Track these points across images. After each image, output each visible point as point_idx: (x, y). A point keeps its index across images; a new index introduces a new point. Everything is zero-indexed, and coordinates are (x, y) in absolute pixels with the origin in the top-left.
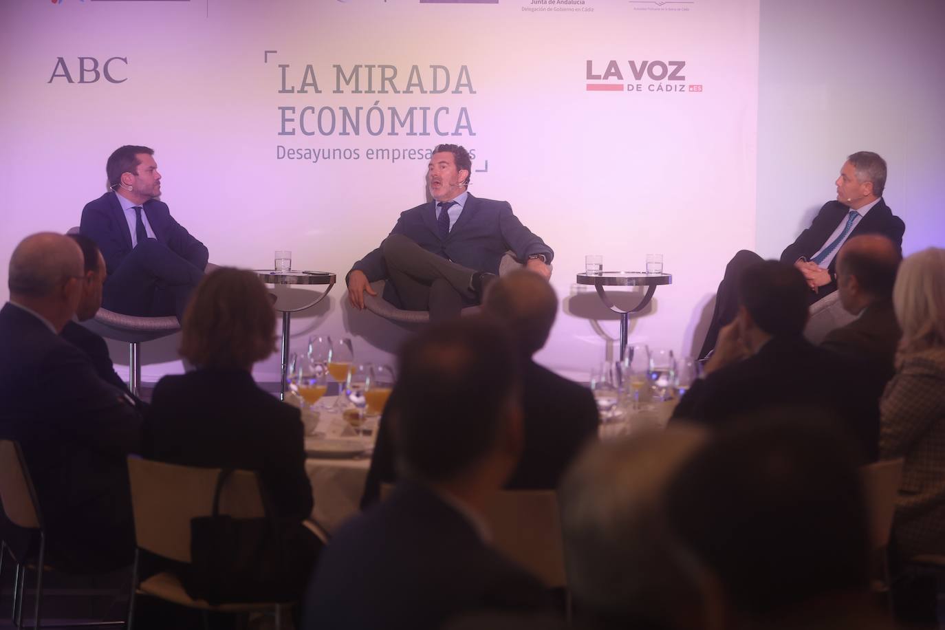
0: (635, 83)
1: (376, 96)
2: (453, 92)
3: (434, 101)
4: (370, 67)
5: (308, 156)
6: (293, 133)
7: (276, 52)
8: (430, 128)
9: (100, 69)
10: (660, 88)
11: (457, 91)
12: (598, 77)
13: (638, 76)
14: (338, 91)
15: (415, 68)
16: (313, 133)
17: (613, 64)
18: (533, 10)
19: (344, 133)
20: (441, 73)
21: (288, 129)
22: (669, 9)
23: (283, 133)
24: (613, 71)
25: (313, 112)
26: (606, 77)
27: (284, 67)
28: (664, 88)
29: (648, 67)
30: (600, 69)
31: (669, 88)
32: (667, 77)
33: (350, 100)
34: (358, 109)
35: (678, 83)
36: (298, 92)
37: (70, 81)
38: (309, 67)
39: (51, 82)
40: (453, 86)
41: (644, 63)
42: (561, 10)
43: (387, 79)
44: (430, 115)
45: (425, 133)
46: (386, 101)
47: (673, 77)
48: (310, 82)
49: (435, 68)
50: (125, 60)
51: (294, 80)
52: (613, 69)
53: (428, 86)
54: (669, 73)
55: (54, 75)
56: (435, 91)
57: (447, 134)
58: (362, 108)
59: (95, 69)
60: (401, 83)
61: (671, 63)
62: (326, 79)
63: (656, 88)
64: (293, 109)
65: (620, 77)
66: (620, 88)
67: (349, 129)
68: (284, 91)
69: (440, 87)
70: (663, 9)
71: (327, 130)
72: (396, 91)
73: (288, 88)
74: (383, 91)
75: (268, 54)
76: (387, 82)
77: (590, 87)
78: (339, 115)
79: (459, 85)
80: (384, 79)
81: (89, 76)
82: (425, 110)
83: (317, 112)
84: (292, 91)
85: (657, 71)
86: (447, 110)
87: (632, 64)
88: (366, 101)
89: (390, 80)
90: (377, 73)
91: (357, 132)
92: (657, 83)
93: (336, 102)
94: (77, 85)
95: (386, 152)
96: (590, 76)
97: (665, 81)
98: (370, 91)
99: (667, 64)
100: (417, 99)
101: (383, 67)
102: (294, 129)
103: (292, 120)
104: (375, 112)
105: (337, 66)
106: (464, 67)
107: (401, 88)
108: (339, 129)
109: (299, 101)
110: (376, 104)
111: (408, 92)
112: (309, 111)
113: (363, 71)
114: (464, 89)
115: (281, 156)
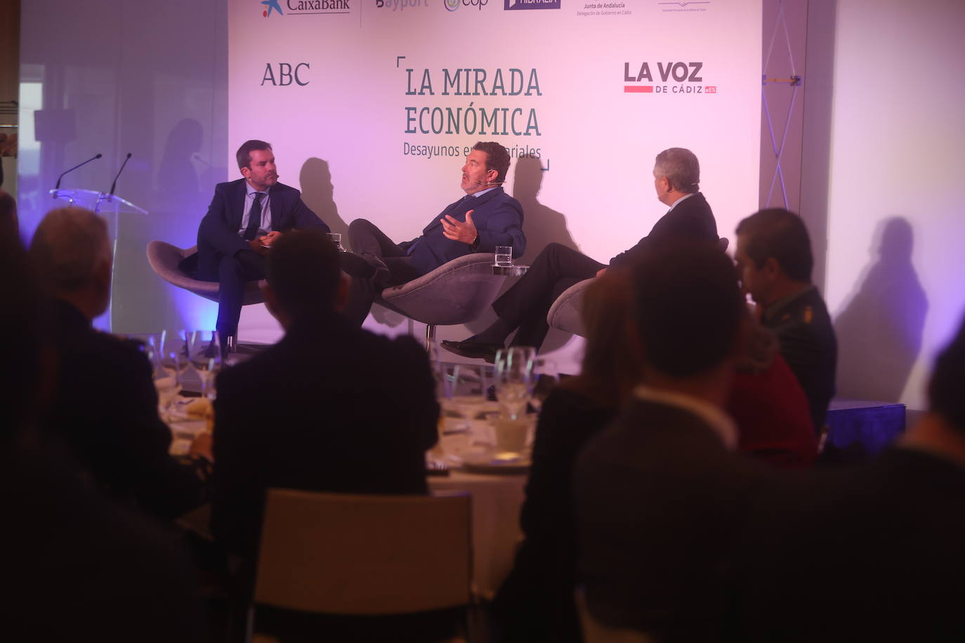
0: (662, 84)
1: (471, 98)
2: (525, 94)
3: (511, 103)
4: (468, 71)
5: (424, 152)
6: (414, 132)
7: (404, 57)
8: (509, 129)
9: (293, 74)
10: (682, 90)
11: (528, 94)
12: (633, 79)
13: (664, 78)
14: (446, 93)
15: (499, 71)
16: (427, 132)
17: (645, 66)
18: (585, 14)
19: (449, 132)
20: (517, 74)
21: (412, 128)
22: (691, 10)
23: (408, 131)
24: (645, 73)
25: (428, 113)
26: (639, 80)
27: (409, 71)
28: (685, 90)
29: (673, 68)
30: (634, 73)
31: (689, 89)
32: (687, 79)
33: (454, 102)
34: (459, 109)
35: (696, 84)
36: (419, 94)
37: (274, 84)
38: (427, 71)
39: (262, 85)
40: (525, 90)
41: (670, 64)
42: (606, 13)
43: (479, 82)
44: (509, 114)
45: (505, 133)
46: (480, 102)
47: (692, 79)
48: (427, 87)
49: (513, 71)
50: (308, 65)
51: (416, 85)
52: (645, 72)
53: (508, 89)
54: (689, 75)
55: (265, 79)
56: (512, 94)
57: (520, 134)
58: (461, 109)
59: (289, 74)
60: (489, 86)
61: (691, 65)
62: (438, 82)
63: (677, 89)
64: (415, 109)
65: (650, 80)
66: (649, 89)
67: (453, 129)
68: (409, 93)
69: (516, 89)
70: (685, 10)
71: (437, 130)
72: (486, 94)
73: (412, 90)
74: (476, 93)
75: (400, 59)
76: (479, 85)
77: (628, 89)
78: (446, 113)
79: (530, 87)
80: (477, 82)
81: (286, 79)
82: (505, 110)
84: (414, 93)
85: (680, 72)
86: (520, 110)
87: (660, 65)
88: (464, 102)
89: (481, 82)
90: (472, 74)
91: (458, 132)
92: (679, 84)
93: (444, 102)
94: (278, 86)
96: (627, 78)
97: (686, 83)
98: (467, 93)
99: (688, 65)
100: (500, 101)
101: (477, 71)
102: (415, 128)
103: (414, 119)
104: (471, 112)
105: (446, 71)
106: (534, 71)
107: (489, 90)
108: (445, 128)
109: (418, 102)
110: (471, 105)
111: (493, 93)
112: (426, 111)
113: (463, 74)
114: (533, 91)
115: (406, 152)
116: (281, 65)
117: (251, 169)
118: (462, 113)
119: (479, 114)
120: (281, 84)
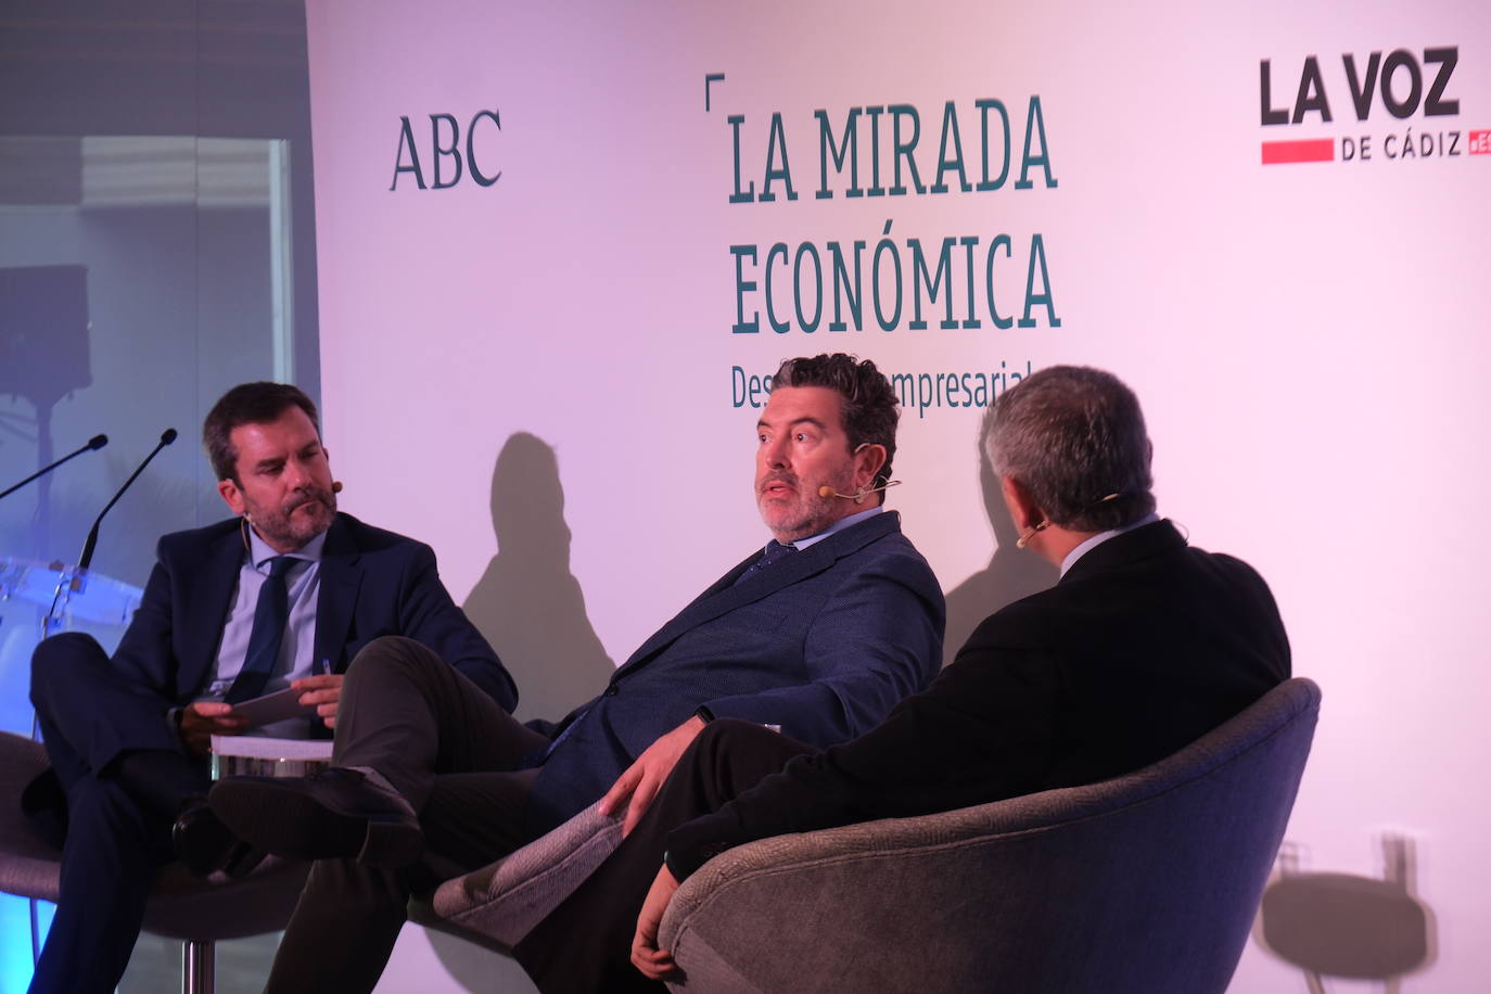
0: (1356, 129)
1: (887, 206)
2: (1016, 185)
3: (983, 217)
4: (875, 112)
6: (753, 328)
7: (723, 77)
8: (982, 312)
9: (462, 148)
10: (1408, 148)
11: (1025, 184)
12: (1282, 117)
14: (824, 194)
15: (950, 108)
16: (787, 329)
17: (1311, 69)
19: (839, 325)
20: (993, 120)
21: (748, 317)
23: (741, 327)
24: (1312, 92)
25: (786, 262)
26: (1298, 116)
27: (736, 121)
28: (1417, 146)
29: (1382, 71)
30: (1285, 97)
31: (1427, 144)
32: (1421, 108)
33: (855, 221)
34: (859, 246)
35: (1441, 125)
36: (761, 197)
37: (422, 185)
38: (777, 119)
39: (393, 188)
40: (1015, 174)
41: (1375, 59)
43: (904, 149)
44: (981, 253)
45: (973, 321)
46: (904, 220)
48: (778, 165)
49: (984, 105)
50: (496, 118)
51: (753, 162)
52: (1312, 87)
54: (1426, 90)
55: (399, 169)
56: (986, 186)
57: (1010, 322)
58: (864, 245)
59: (454, 150)
60: (927, 160)
61: (1431, 56)
62: (804, 155)
63: (1397, 146)
64: (754, 252)
65: (1327, 117)
67: (847, 316)
68: (738, 198)
69: (994, 176)
71: (808, 319)
72: (920, 188)
73: (745, 189)
74: (898, 190)
75: (712, 83)
76: (904, 158)
78: (827, 258)
79: (1028, 161)
80: (899, 149)
82: (970, 242)
84: (749, 198)
85: (1401, 85)
86: (1008, 242)
88: (871, 221)
89: (909, 150)
90: (886, 120)
91: (859, 327)
92: (1399, 127)
93: (822, 226)
94: (430, 192)
95: (908, 382)
96: (1271, 117)
97: (1419, 121)
98: (876, 191)
100: (956, 212)
101: (897, 111)
102: (756, 314)
103: (752, 286)
104: (887, 253)
105: (821, 115)
106: (1035, 102)
107: (928, 180)
108: (828, 313)
109: (764, 224)
110: (887, 231)
111: (940, 188)
112: (779, 256)
113: (864, 122)
114: (1036, 174)
115: (739, 400)
116: (435, 119)
117: (242, 489)
118: (867, 256)
119: (907, 255)
120: (438, 185)
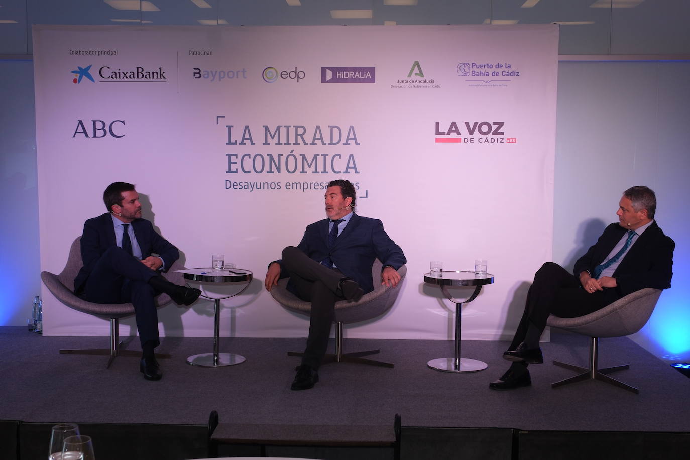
0: (469, 137)
1: (292, 147)
2: (344, 144)
3: (331, 150)
4: (288, 127)
5: (246, 187)
6: (236, 172)
7: (224, 117)
8: (329, 168)
9: (107, 128)
10: (486, 140)
11: (347, 143)
12: (444, 133)
13: (471, 132)
14: (266, 143)
15: (318, 127)
16: (249, 172)
17: (454, 124)
18: (398, 87)
19: (271, 172)
20: (336, 130)
21: (233, 169)
22: (493, 86)
23: (230, 171)
24: (454, 128)
25: (250, 158)
26: (449, 133)
27: (230, 127)
28: (489, 140)
29: (478, 126)
30: (444, 128)
31: (493, 140)
32: (491, 133)
33: (274, 149)
34: (280, 155)
35: (498, 137)
36: (240, 144)
37: (87, 136)
38: (247, 127)
39: (74, 137)
40: (344, 140)
41: (476, 123)
42: (418, 87)
43: (299, 135)
44: (329, 158)
45: (325, 172)
46: (299, 150)
47: (495, 133)
48: (247, 137)
49: (332, 127)
50: (123, 122)
51: (237, 136)
52: (454, 127)
53: (327, 140)
54: (493, 130)
55: (76, 132)
56: (331, 143)
57: (340, 172)
58: (282, 155)
59: (103, 128)
60: (309, 138)
61: (494, 123)
62: (258, 135)
63: (483, 140)
64: (236, 155)
65: (459, 133)
66: (458, 140)
67: (274, 169)
68: (230, 143)
69: (335, 140)
70: (489, 86)
71: (259, 169)
72: (305, 143)
73: (233, 141)
74: (297, 143)
75: (219, 118)
76: (299, 137)
77: (438, 140)
78: (267, 159)
79: (348, 139)
80: (297, 135)
81: (100, 133)
82: (325, 156)
83: (252, 157)
84: (235, 143)
85: (485, 128)
86: (340, 156)
87: (467, 124)
88: (285, 150)
89: (301, 135)
90: (292, 131)
91: (279, 171)
92: (484, 137)
93: (265, 151)
94: (91, 138)
95: (298, 185)
96: (438, 132)
97: (490, 136)
98: (288, 143)
99: (491, 124)
100: (319, 148)
101: (297, 127)
102: (237, 169)
103: (235, 163)
104: (291, 158)
105: (266, 127)
106: (351, 127)
107: (309, 141)
108: (267, 168)
109: (240, 150)
110: (292, 152)
111: (313, 144)
112: (247, 157)
113: (283, 130)
114: (351, 142)
115: (228, 187)
116: (94, 122)
117: (122, 206)
118: (283, 159)
119: (300, 159)
120: (95, 136)
